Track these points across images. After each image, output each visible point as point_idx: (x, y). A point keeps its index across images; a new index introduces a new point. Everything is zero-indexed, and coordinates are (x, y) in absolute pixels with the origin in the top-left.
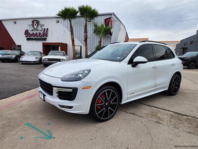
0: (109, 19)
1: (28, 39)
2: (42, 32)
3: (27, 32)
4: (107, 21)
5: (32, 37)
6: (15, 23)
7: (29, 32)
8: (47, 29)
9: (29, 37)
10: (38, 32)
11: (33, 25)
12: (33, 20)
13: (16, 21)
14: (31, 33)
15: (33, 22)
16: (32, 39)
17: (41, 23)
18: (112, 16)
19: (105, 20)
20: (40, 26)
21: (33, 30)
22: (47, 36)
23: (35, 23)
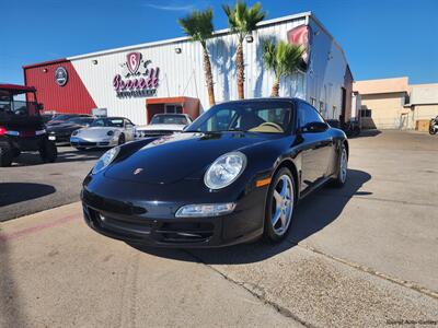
0: (300, 30)
1: (120, 95)
2: (147, 78)
3: (117, 80)
5: (128, 90)
6: (96, 62)
8: (158, 69)
9: (123, 89)
10: (139, 78)
12: (129, 52)
13: (98, 59)
14: (126, 81)
15: (129, 56)
16: (127, 94)
17: (145, 59)
18: (306, 22)
19: (289, 33)
20: (142, 64)
21: (128, 75)
22: (157, 85)
23: (133, 58)
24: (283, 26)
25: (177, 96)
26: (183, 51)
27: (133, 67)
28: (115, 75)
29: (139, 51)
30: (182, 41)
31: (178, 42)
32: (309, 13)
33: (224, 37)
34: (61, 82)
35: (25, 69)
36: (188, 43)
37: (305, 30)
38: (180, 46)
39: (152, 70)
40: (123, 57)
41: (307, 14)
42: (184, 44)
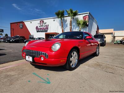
1: (38, 32)
2: (45, 27)
5: (40, 30)
6: (31, 23)
7: (38, 27)
8: (48, 25)
9: (38, 30)
10: (43, 27)
11: (40, 23)
14: (39, 28)
17: (45, 22)
18: (88, 14)
20: (44, 24)
22: (48, 29)
23: (42, 22)
24: (82, 15)
25: (53, 32)
26: (55, 21)
27: (42, 24)
28: (36, 26)
29: (43, 20)
30: (55, 18)
32: (89, 12)
34: (21, 27)
35: (11, 24)
40: (39, 22)
41: (88, 12)
42: (56, 19)
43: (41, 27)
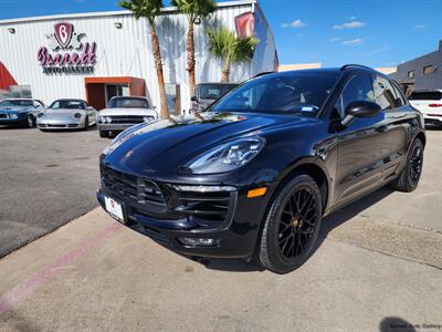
0: (246, 17)
1: (48, 71)
3: (43, 54)
4: (242, 21)
5: (57, 65)
6: (13, 31)
8: (95, 45)
9: (51, 65)
10: (71, 53)
11: (57, 35)
12: (57, 22)
13: (15, 27)
14: (54, 55)
15: (57, 27)
16: (56, 70)
17: (78, 31)
18: (252, 9)
19: (237, 18)
20: (75, 37)
21: (57, 48)
22: (95, 62)
23: (63, 29)
24: (230, 11)
25: (119, 75)
26: (124, 26)
27: (64, 40)
28: (39, 48)
29: (70, 22)
30: (123, 15)
31: (118, 16)
33: (171, 16)
36: (130, 19)
37: (251, 17)
38: (120, 20)
39: (88, 45)
40: (49, 27)
41: (254, 1)
42: (125, 19)
43: (63, 53)
